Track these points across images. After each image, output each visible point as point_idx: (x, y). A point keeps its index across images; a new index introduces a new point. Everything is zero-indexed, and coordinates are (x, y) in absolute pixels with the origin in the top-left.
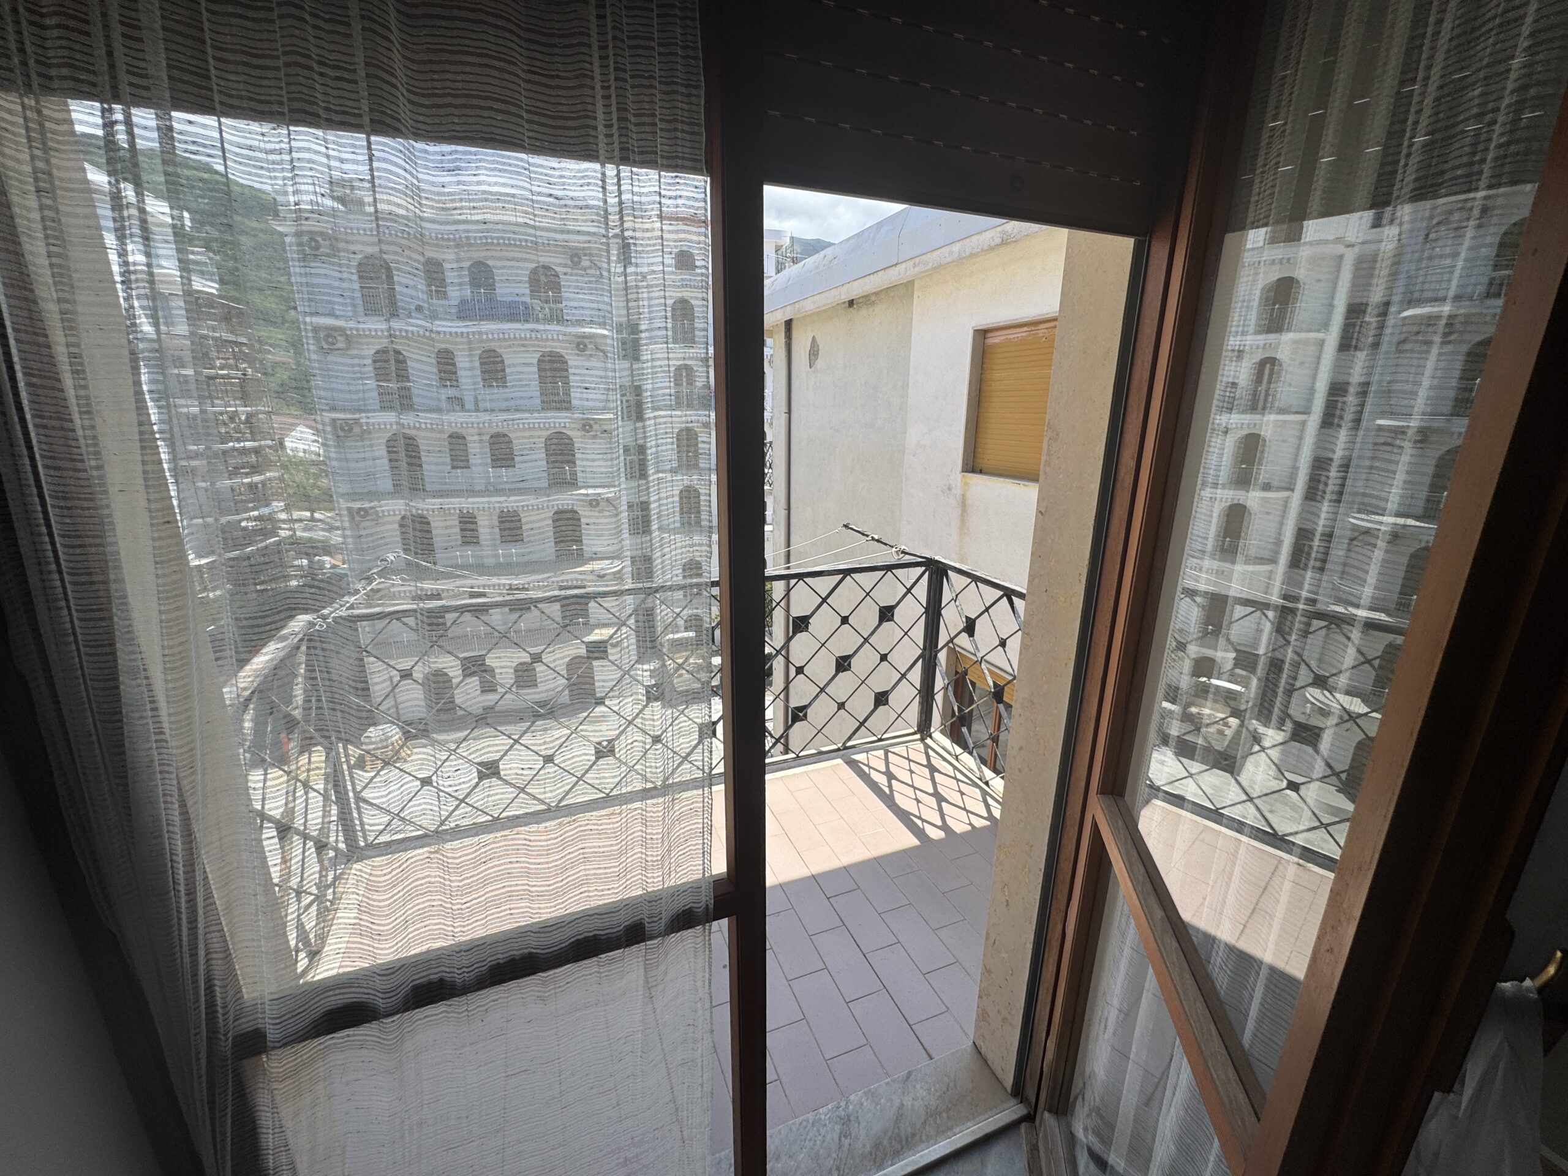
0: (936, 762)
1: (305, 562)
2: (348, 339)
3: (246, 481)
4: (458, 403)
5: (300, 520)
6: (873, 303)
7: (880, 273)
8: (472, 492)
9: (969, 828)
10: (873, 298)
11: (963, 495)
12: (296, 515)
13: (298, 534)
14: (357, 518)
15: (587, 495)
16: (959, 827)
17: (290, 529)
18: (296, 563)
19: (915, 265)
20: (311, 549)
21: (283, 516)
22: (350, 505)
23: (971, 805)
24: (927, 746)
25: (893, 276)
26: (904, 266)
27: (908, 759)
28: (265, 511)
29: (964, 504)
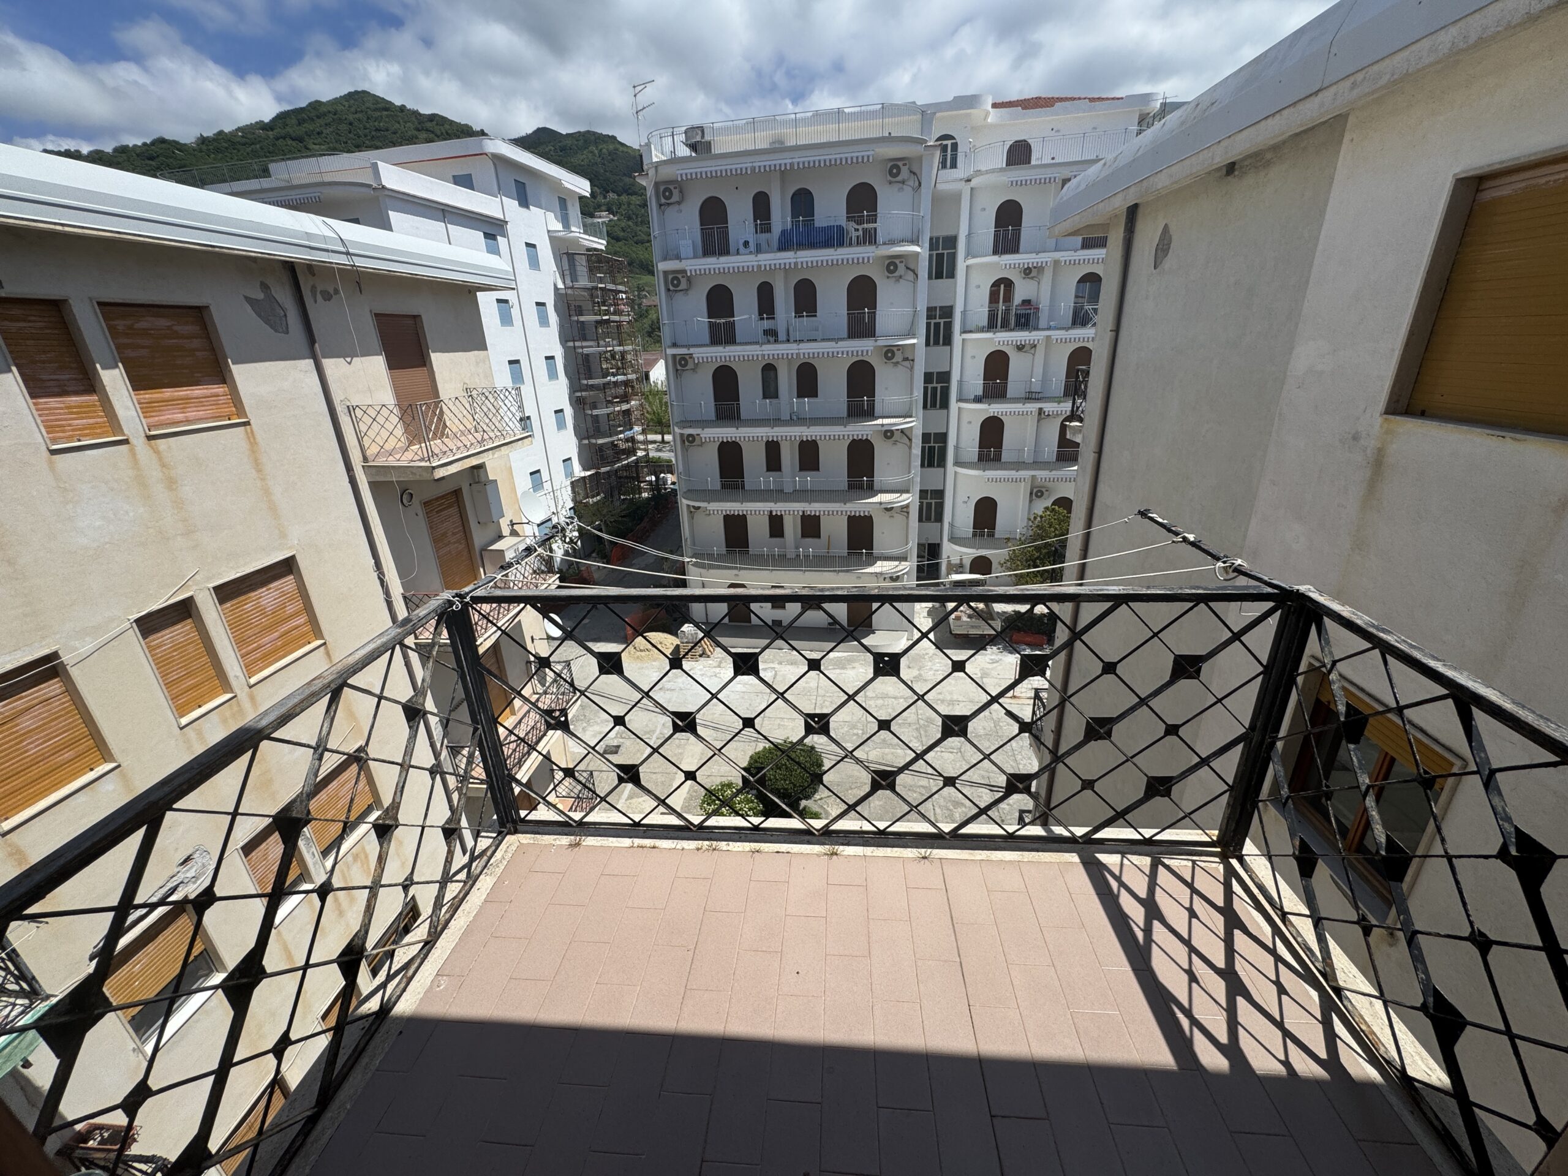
0: (1243, 908)
1: (654, 478)
2: (689, 280)
3: (617, 409)
4: (771, 335)
5: (654, 442)
6: (1268, 164)
7: (1285, 112)
8: (777, 422)
9: (1281, 1070)
10: (1268, 156)
11: (1380, 450)
12: (651, 437)
13: (652, 454)
14: (687, 443)
15: (883, 425)
16: (1263, 1063)
17: (645, 450)
18: (647, 479)
19: (1354, 85)
20: (659, 467)
21: (641, 438)
22: (682, 432)
23: (1295, 1021)
24: (1230, 872)
25: (1311, 112)
26: (1333, 90)
27: (1190, 886)
28: (629, 434)
29: (1378, 463)
